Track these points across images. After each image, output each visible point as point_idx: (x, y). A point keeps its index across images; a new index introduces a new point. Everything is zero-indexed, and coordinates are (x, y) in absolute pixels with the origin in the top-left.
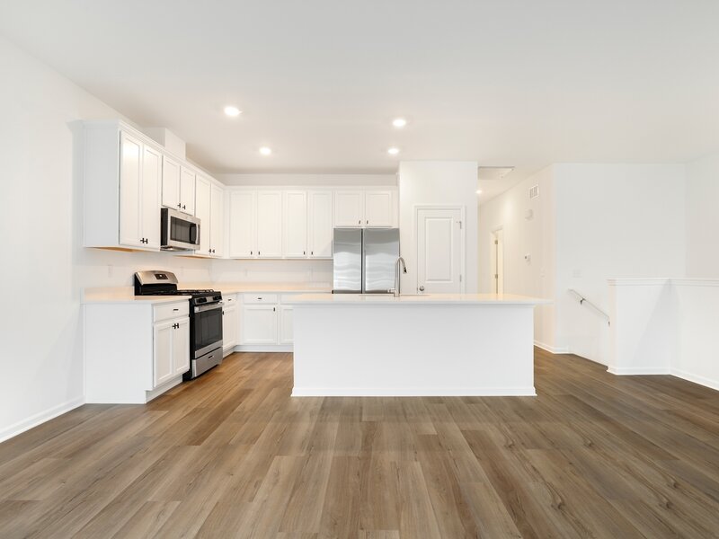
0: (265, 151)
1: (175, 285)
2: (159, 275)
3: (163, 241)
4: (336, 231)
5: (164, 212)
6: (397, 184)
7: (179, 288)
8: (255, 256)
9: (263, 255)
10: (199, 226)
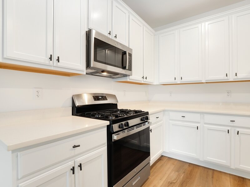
1: (116, 105)
2: (96, 98)
3: (88, 65)
5: (88, 34)
7: (119, 107)
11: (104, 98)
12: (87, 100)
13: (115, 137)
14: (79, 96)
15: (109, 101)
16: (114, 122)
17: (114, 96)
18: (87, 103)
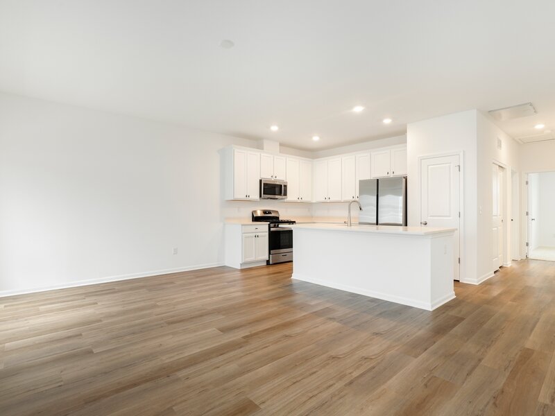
0: (316, 138)
1: (278, 218)
2: (265, 212)
3: (260, 196)
4: (361, 181)
5: (261, 181)
6: (405, 142)
7: (280, 219)
8: (328, 200)
9: (332, 200)
10: (285, 186)
11: (270, 213)
12: (259, 214)
13: (272, 229)
14: (255, 211)
15: (273, 215)
16: (272, 223)
17: (277, 212)
18: (259, 215)
